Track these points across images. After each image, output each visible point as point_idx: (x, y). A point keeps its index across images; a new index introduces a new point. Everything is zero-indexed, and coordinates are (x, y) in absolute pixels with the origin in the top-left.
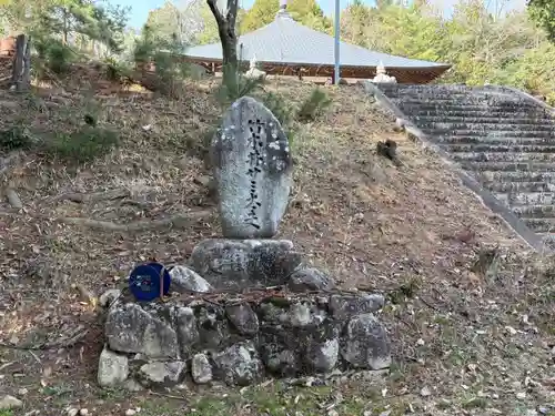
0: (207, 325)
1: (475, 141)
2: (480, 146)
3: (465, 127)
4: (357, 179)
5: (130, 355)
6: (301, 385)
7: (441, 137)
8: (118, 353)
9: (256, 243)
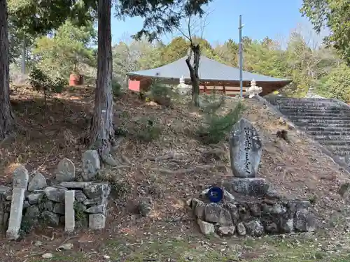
0: (243, 211)
1: (323, 130)
2: (325, 132)
3: (316, 122)
4: (274, 150)
5: (214, 223)
6: (282, 237)
7: (305, 128)
8: (209, 222)
9: (251, 180)
